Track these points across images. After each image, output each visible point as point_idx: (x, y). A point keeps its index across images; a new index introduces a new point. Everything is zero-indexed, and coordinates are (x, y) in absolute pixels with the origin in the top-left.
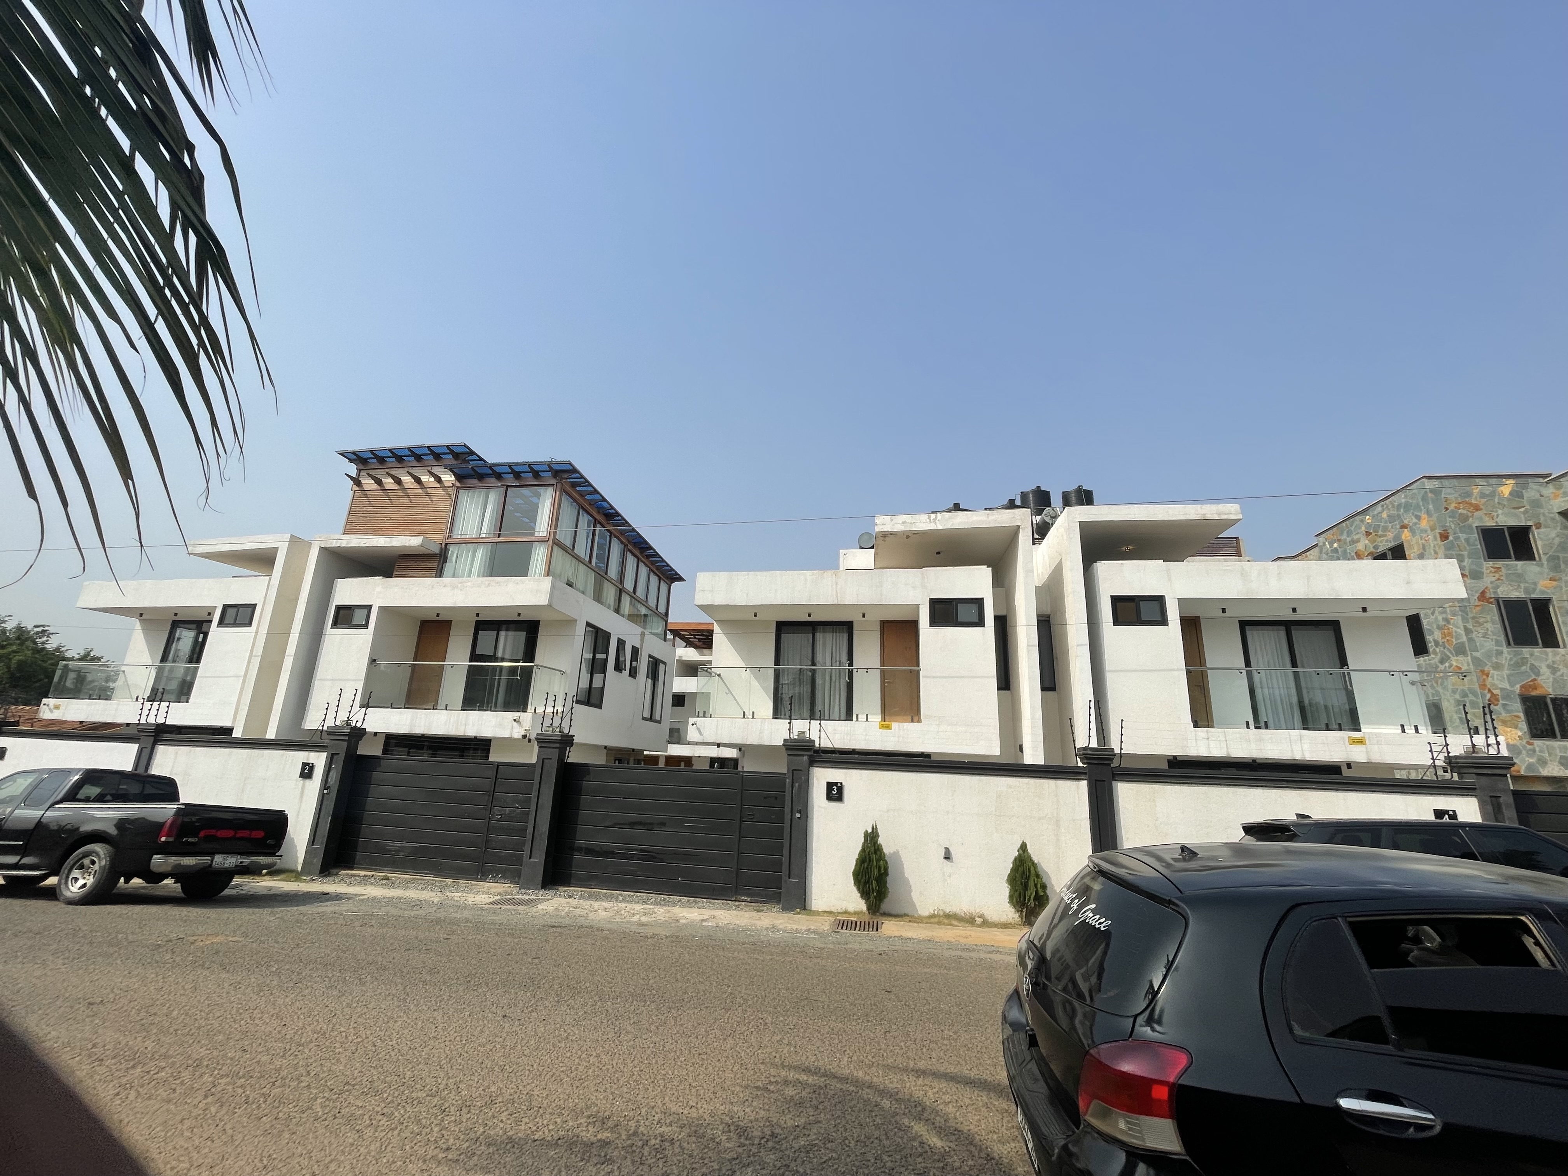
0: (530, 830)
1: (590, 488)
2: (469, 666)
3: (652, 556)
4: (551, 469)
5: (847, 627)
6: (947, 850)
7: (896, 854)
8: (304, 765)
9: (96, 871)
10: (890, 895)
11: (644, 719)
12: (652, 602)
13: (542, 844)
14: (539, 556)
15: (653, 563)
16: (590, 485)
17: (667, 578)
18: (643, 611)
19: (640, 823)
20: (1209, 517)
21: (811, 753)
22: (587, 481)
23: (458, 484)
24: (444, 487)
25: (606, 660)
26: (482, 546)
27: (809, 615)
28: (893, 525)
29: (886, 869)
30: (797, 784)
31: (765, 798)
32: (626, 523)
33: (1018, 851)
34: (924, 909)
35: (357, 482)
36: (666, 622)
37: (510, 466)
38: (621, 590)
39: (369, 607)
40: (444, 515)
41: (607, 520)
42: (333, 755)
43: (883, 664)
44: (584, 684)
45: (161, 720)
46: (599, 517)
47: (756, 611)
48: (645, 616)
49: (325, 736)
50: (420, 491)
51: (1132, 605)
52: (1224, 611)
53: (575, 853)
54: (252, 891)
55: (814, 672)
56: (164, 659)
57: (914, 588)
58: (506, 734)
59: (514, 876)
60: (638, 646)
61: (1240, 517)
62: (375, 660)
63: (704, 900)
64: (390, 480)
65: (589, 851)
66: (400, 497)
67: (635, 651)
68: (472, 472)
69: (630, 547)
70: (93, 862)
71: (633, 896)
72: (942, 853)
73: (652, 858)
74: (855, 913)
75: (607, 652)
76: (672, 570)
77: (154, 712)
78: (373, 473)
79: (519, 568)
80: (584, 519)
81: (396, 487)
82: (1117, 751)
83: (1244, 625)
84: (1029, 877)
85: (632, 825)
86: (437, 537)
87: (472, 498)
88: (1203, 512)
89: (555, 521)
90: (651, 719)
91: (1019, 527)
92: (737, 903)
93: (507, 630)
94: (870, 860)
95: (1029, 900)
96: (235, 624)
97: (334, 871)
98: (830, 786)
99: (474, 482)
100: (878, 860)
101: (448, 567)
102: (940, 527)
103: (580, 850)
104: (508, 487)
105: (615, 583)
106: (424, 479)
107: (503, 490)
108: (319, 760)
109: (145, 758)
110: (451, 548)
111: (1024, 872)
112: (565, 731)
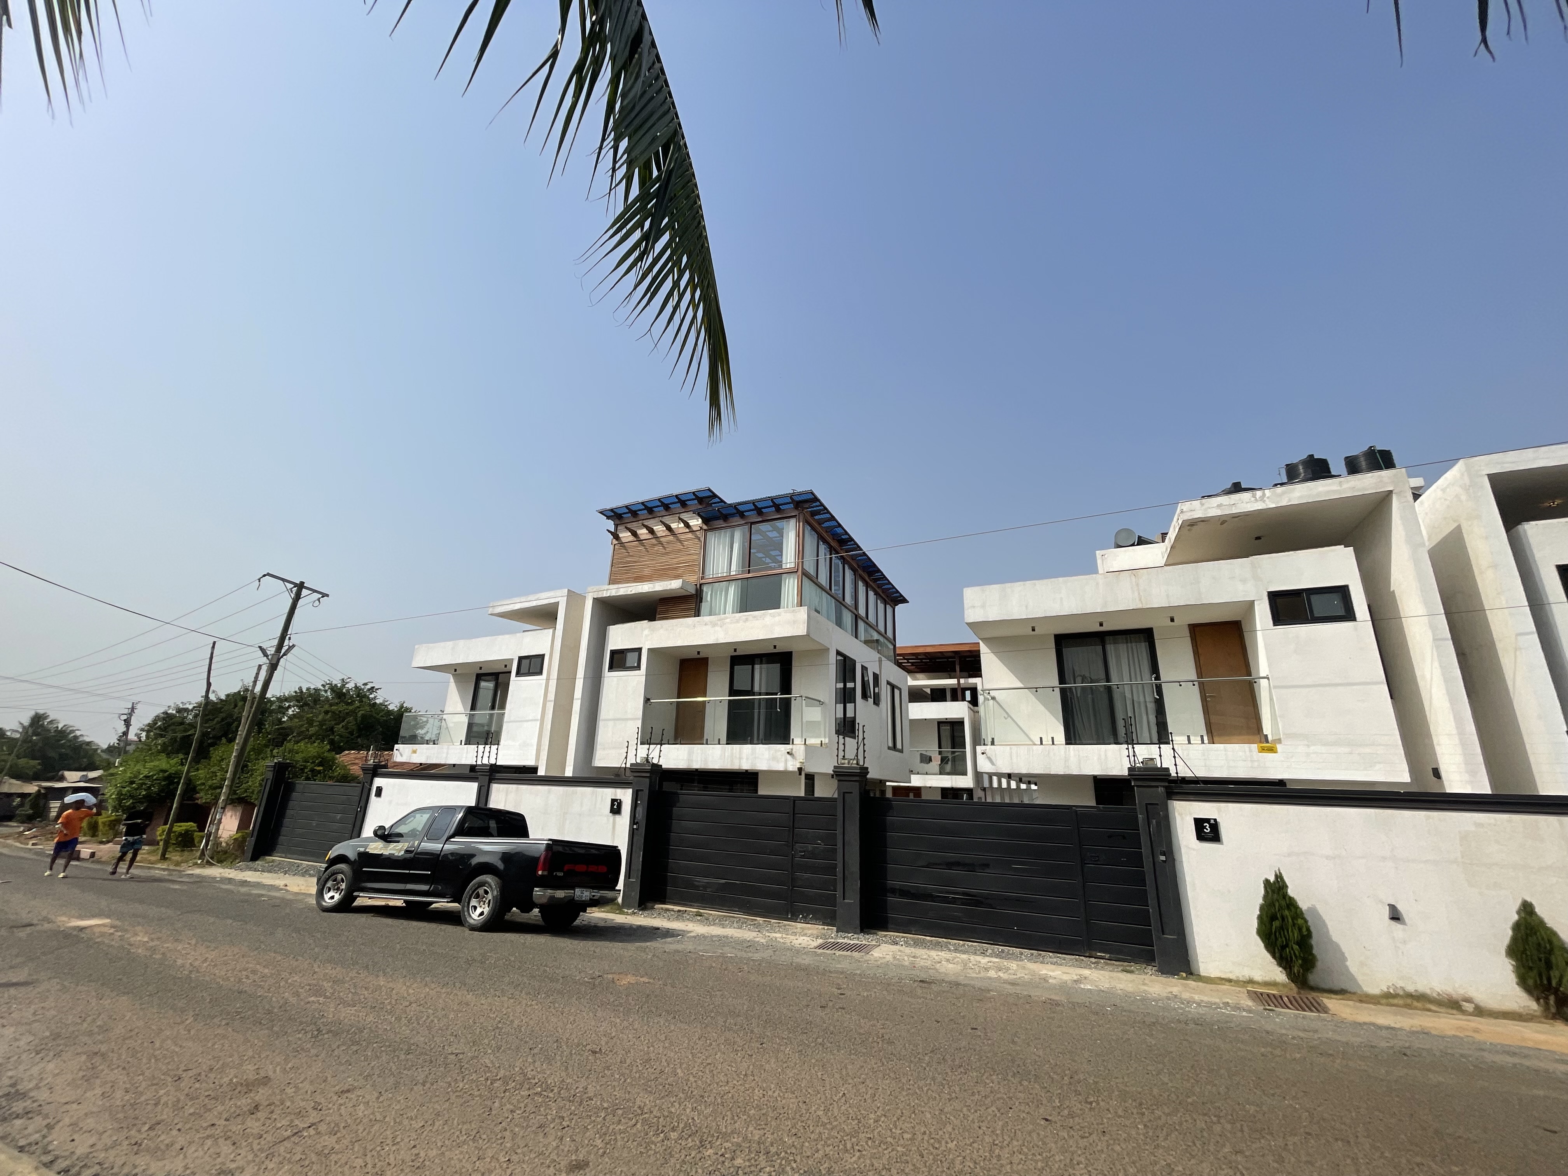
0: (839, 869)
1: (828, 516)
2: (730, 701)
3: (879, 579)
4: (793, 501)
5: (1146, 635)
6: (1393, 907)
7: (1313, 910)
8: (613, 801)
9: (489, 901)
10: (1319, 964)
11: (889, 748)
12: (881, 628)
13: (855, 885)
14: (790, 587)
15: (879, 586)
16: (829, 512)
17: (891, 601)
18: (876, 636)
19: (958, 864)
21: (1167, 784)
22: (826, 508)
23: (705, 527)
24: (692, 531)
25: (854, 689)
26: (734, 583)
27: (1101, 625)
28: (1204, 510)
29: (1308, 930)
30: (1154, 821)
31: (1110, 837)
32: (858, 547)
33: (1518, 914)
34: (1371, 985)
35: (616, 536)
36: (895, 646)
37: (753, 503)
38: (856, 616)
39: (639, 650)
40: (695, 557)
41: (840, 546)
42: (637, 791)
43: (1200, 674)
44: (840, 715)
45: (493, 761)
46: (835, 544)
47: (1033, 624)
48: (877, 641)
49: (628, 773)
50: (671, 538)
53: (888, 895)
54: (593, 923)
55: (1109, 689)
56: (473, 708)
57: (1244, 581)
58: (780, 767)
59: (828, 918)
60: (878, 672)
62: (649, 699)
63: (1051, 954)
64: (644, 531)
65: (904, 893)
66: (654, 545)
67: (876, 677)
68: (718, 514)
69: (860, 572)
70: (486, 892)
71: (963, 945)
72: (1386, 912)
73: (978, 903)
74: (1266, 984)
75: (854, 681)
76: (898, 592)
77: (486, 754)
78: (629, 526)
79: (772, 601)
80: (823, 547)
81: (650, 537)
84: (1551, 949)
85: (950, 865)
86: (693, 579)
87: (719, 538)
89: (801, 552)
90: (894, 748)
91: (1392, 491)
92: (1093, 960)
93: (761, 663)
95: (1559, 984)
96: (529, 673)
97: (649, 905)
98: (1199, 823)
99: (720, 523)
100: (1296, 918)
101: (704, 606)
103: (893, 891)
104: (752, 523)
105: (851, 609)
106: (674, 526)
107: (747, 527)
108: (626, 796)
109: (483, 794)
110: (705, 588)
111: (1539, 945)
112: (861, 763)
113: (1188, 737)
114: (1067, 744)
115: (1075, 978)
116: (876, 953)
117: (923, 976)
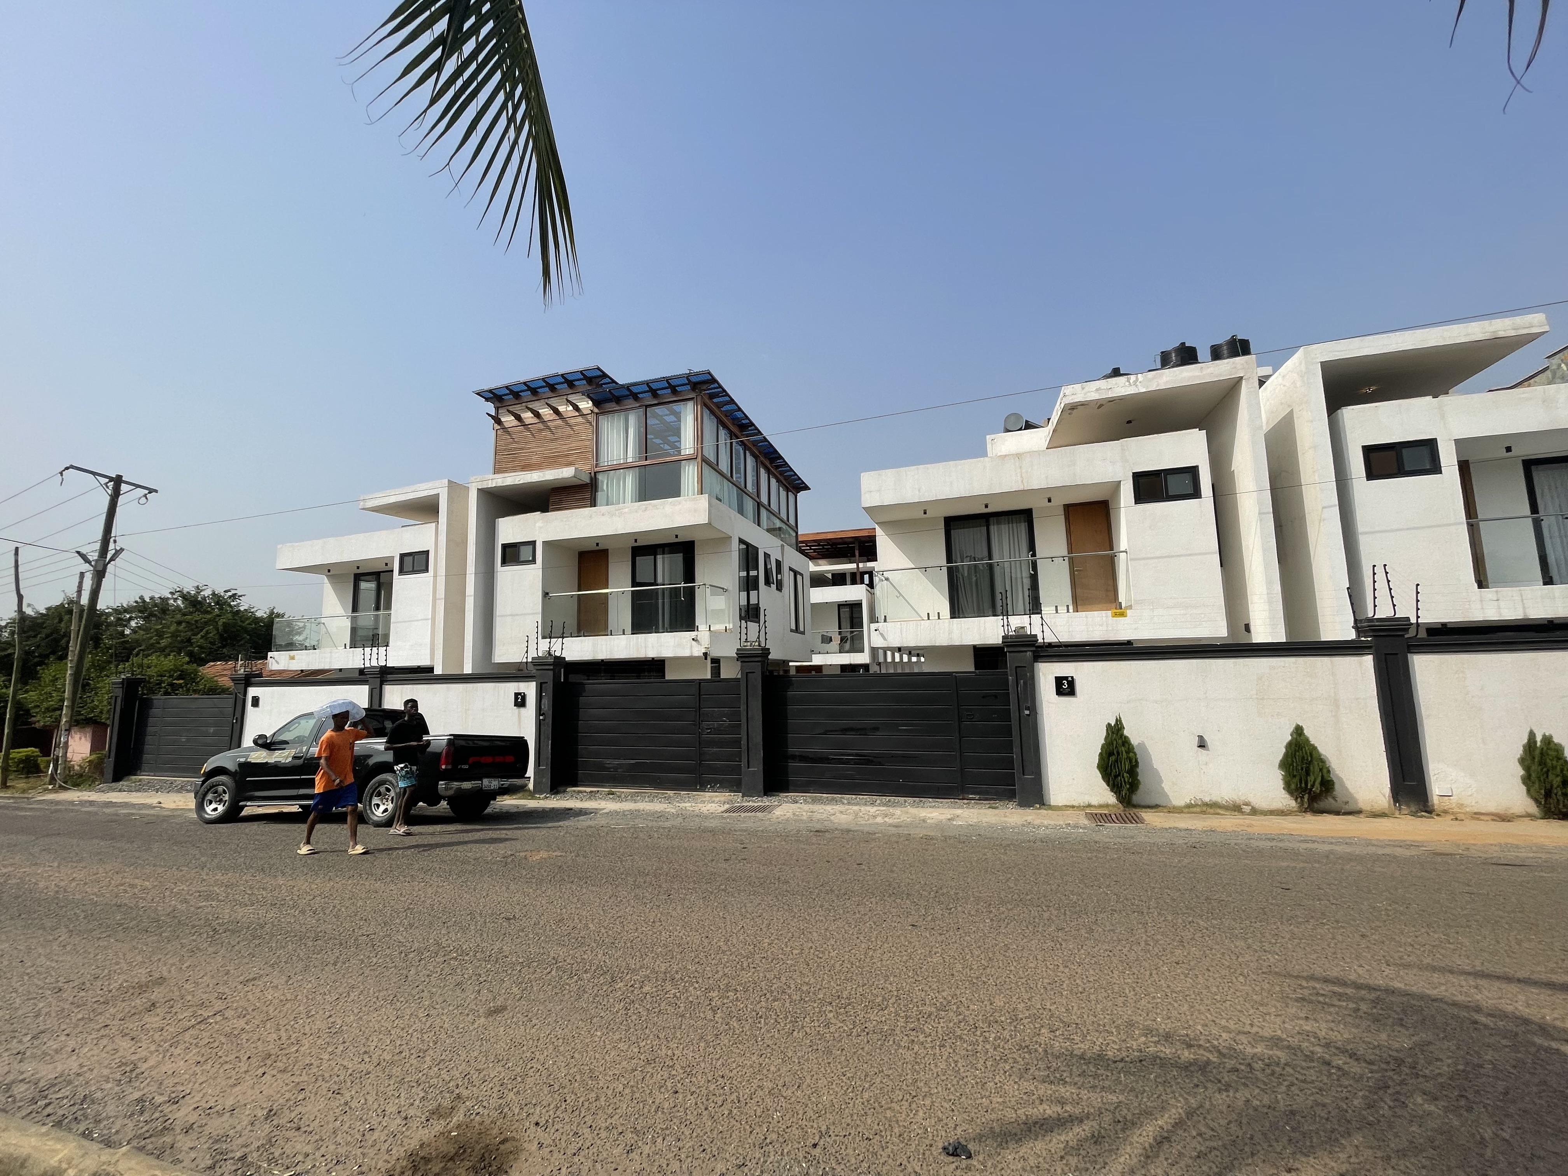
0: (744, 742)
1: (727, 398)
2: (632, 591)
3: (781, 466)
4: (689, 382)
5: (1025, 516)
6: (1201, 738)
7: (1142, 745)
8: (517, 695)
9: (392, 798)
10: (1141, 787)
11: (792, 631)
12: (783, 515)
13: (759, 755)
14: (690, 475)
15: (782, 473)
16: (727, 395)
17: (794, 488)
18: (778, 524)
19: (852, 729)
20: (1502, 334)
21: (1034, 649)
22: (724, 391)
23: (596, 410)
24: (583, 415)
25: (757, 577)
26: (631, 471)
27: (986, 506)
28: (1085, 394)
29: (1136, 761)
30: (1022, 682)
31: (983, 697)
32: (759, 433)
33: (1291, 735)
34: (1178, 799)
35: (498, 421)
36: (797, 533)
37: (648, 383)
38: (758, 504)
39: (533, 543)
40: (588, 443)
41: (741, 431)
42: (541, 684)
43: (1070, 551)
44: (744, 602)
45: (383, 663)
46: (735, 429)
47: (924, 507)
48: (780, 529)
49: (531, 667)
50: (560, 422)
51: (1392, 454)
52: (1509, 449)
53: (790, 761)
54: (505, 809)
55: (991, 566)
56: (355, 609)
57: (1115, 463)
58: (686, 653)
59: (735, 786)
60: (780, 559)
61: (1547, 328)
62: (547, 594)
63: (931, 800)
64: (529, 414)
65: (803, 758)
66: (541, 430)
67: (779, 564)
68: (609, 395)
69: (762, 459)
70: (388, 790)
71: (855, 799)
72: (1196, 741)
73: (869, 762)
74: (1101, 806)
75: (757, 568)
76: (799, 478)
77: (374, 656)
78: (511, 408)
79: (672, 490)
80: (723, 433)
81: (536, 420)
82: (1413, 621)
83: (1529, 465)
84: (1311, 761)
85: (845, 731)
86: (586, 467)
87: (612, 423)
88: (1492, 329)
89: (700, 437)
90: (797, 630)
91: (1242, 377)
92: (966, 801)
93: (663, 553)
94: (1118, 753)
95: (1313, 786)
96: (414, 571)
97: (562, 789)
98: (1059, 681)
99: (612, 406)
100: (1128, 752)
101: (600, 496)
102: (1144, 390)
103: (794, 757)
104: (647, 406)
105: (753, 496)
106: (561, 409)
107: (642, 410)
108: (530, 689)
109: (376, 696)
110: (600, 477)
111: (1303, 757)
112: (763, 645)
113: (1056, 607)
114: (951, 618)
115: (949, 817)
116: (778, 812)
117: (818, 826)
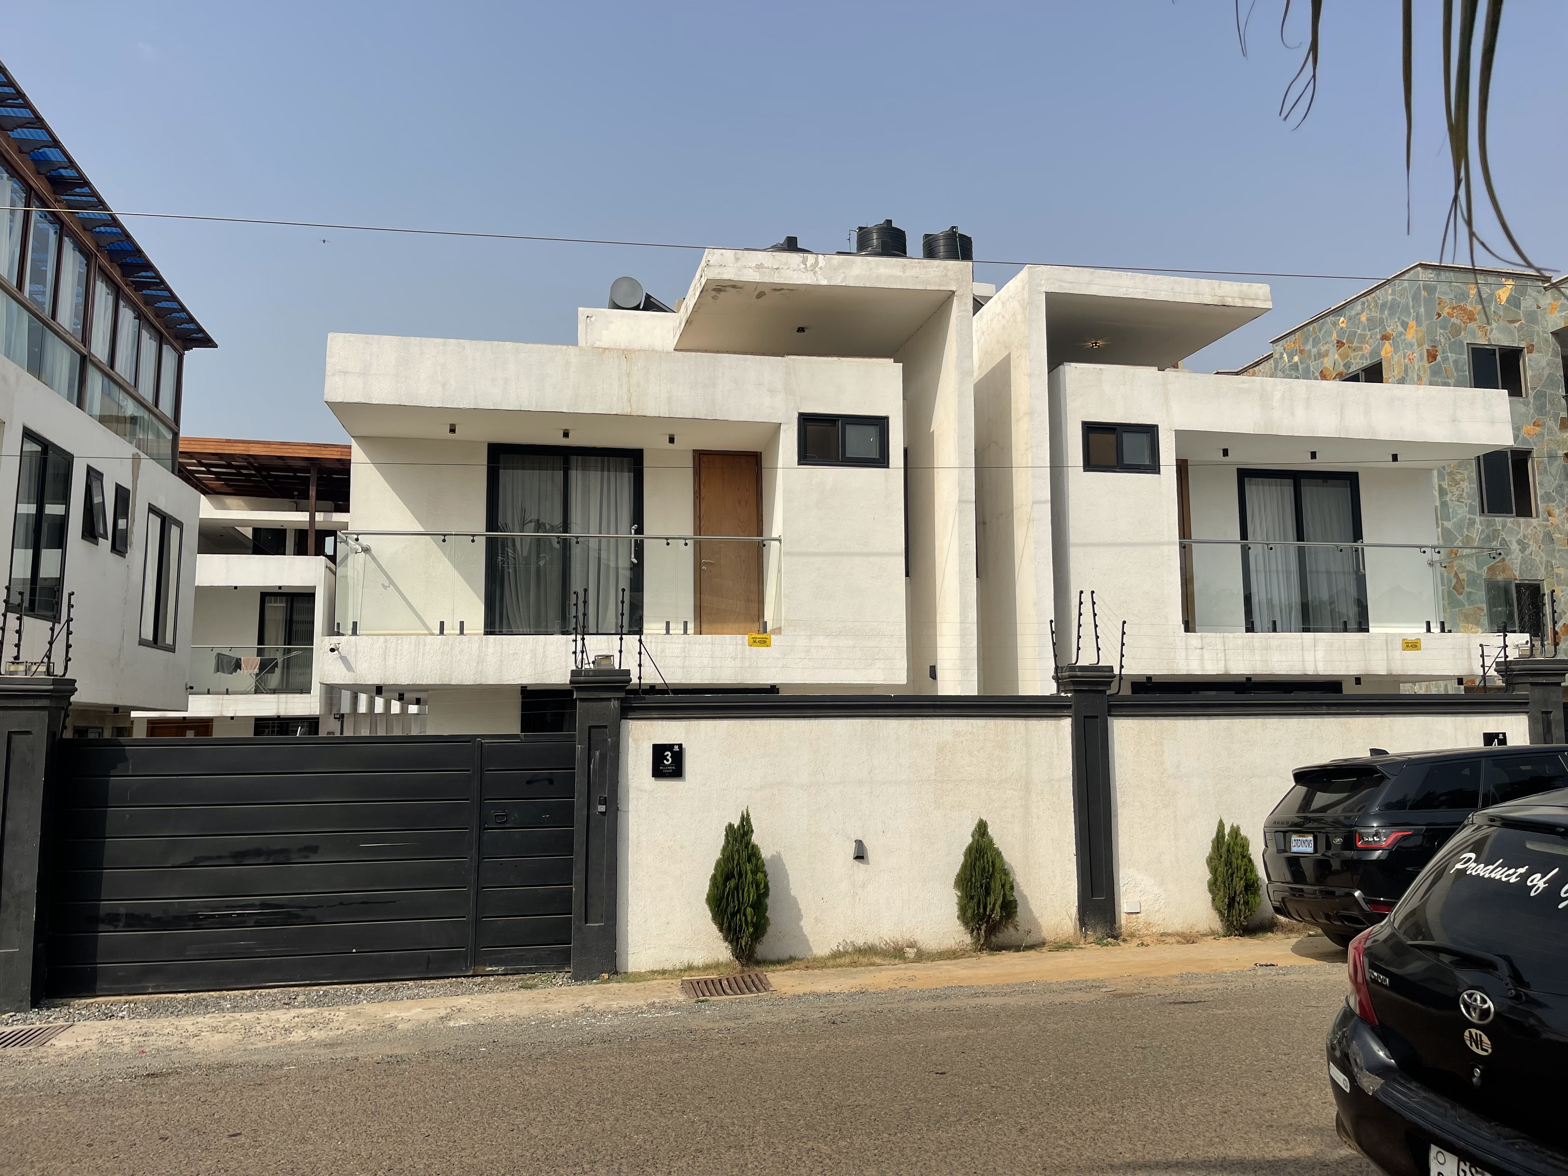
3: (146, 284)
5: (631, 461)
6: (859, 844)
7: (777, 859)
10: (770, 930)
11: (142, 642)
12: (146, 390)
15: (148, 301)
17: (176, 338)
18: (130, 408)
19: (258, 853)
20: (1229, 301)
21: (623, 695)
25: (64, 519)
27: (566, 435)
28: (739, 270)
29: (766, 886)
30: (598, 753)
31: (529, 782)
32: (101, 204)
33: (973, 836)
34: (821, 945)
36: (176, 435)
38: (84, 357)
41: (55, 193)
43: (698, 530)
44: (23, 571)
46: (40, 185)
47: (452, 420)
48: (134, 420)
51: (1111, 438)
52: (1225, 452)
53: (101, 927)
55: (566, 544)
57: (772, 392)
60: (127, 484)
61: (1269, 305)
63: (410, 983)
65: (135, 920)
67: (123, 496)
69: (103, 261)
71: (251, 997)
72: (852, 850)
73: (289, 918)
74: (707, 968)
75: (65, 498)
76: (192, 320)
82: (1116, 671)
83: (1243, 476)
84: (993, 873)
85: (239, 857)
90: (156, 641)
91: (953, 292)
92: (479, 980)
94: (740, 875)
95: (992, 911)
98: (659, 752)
100: (754, 873)
102: (824, 282)
103: (113, 919)
105: (72, 340)
111: (984, 869)
112: (59, 671)
113: (668, 623)
114: (487, 633)
115: (443, 1013)
116: (62, 1042)
117: (157, 1065)
